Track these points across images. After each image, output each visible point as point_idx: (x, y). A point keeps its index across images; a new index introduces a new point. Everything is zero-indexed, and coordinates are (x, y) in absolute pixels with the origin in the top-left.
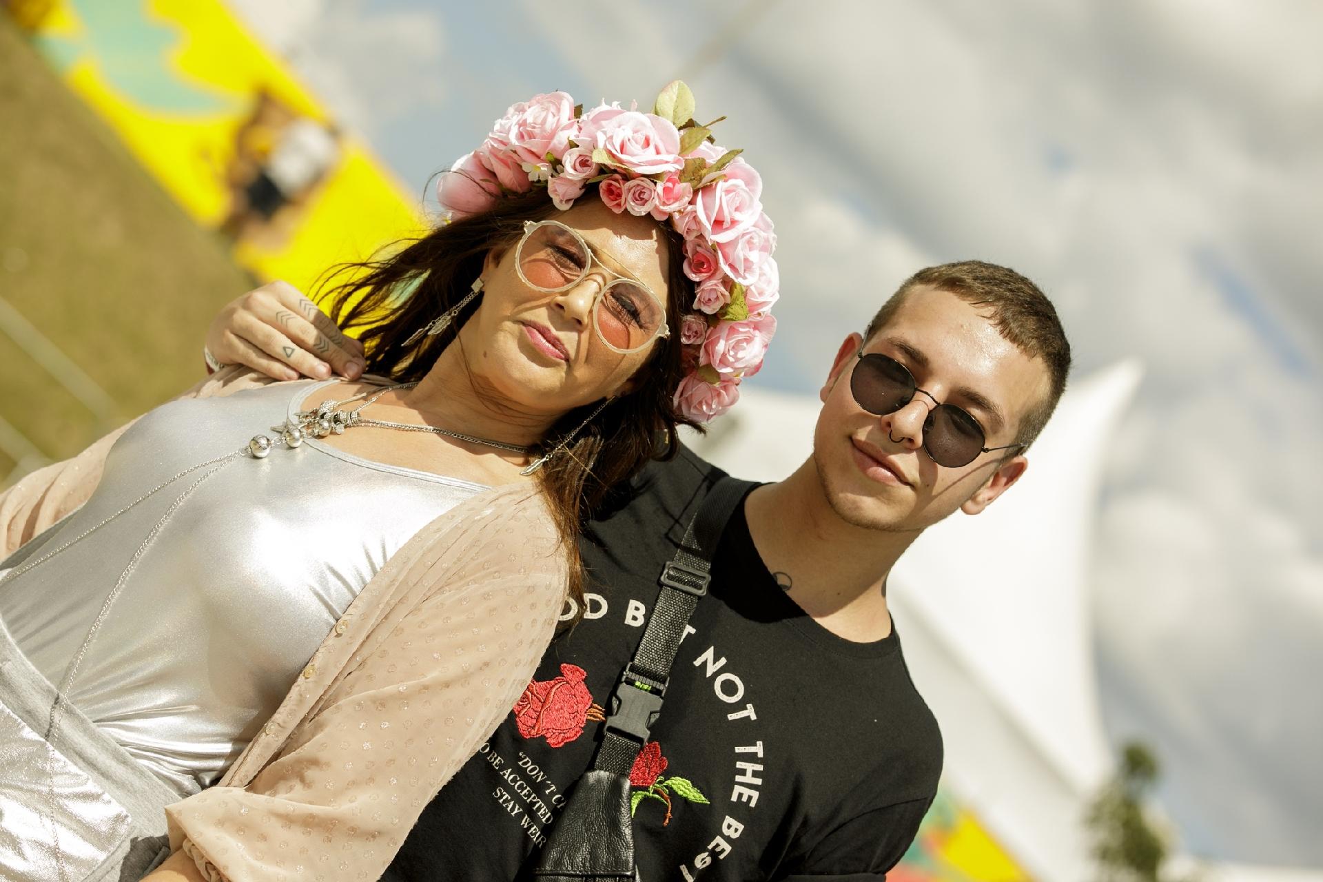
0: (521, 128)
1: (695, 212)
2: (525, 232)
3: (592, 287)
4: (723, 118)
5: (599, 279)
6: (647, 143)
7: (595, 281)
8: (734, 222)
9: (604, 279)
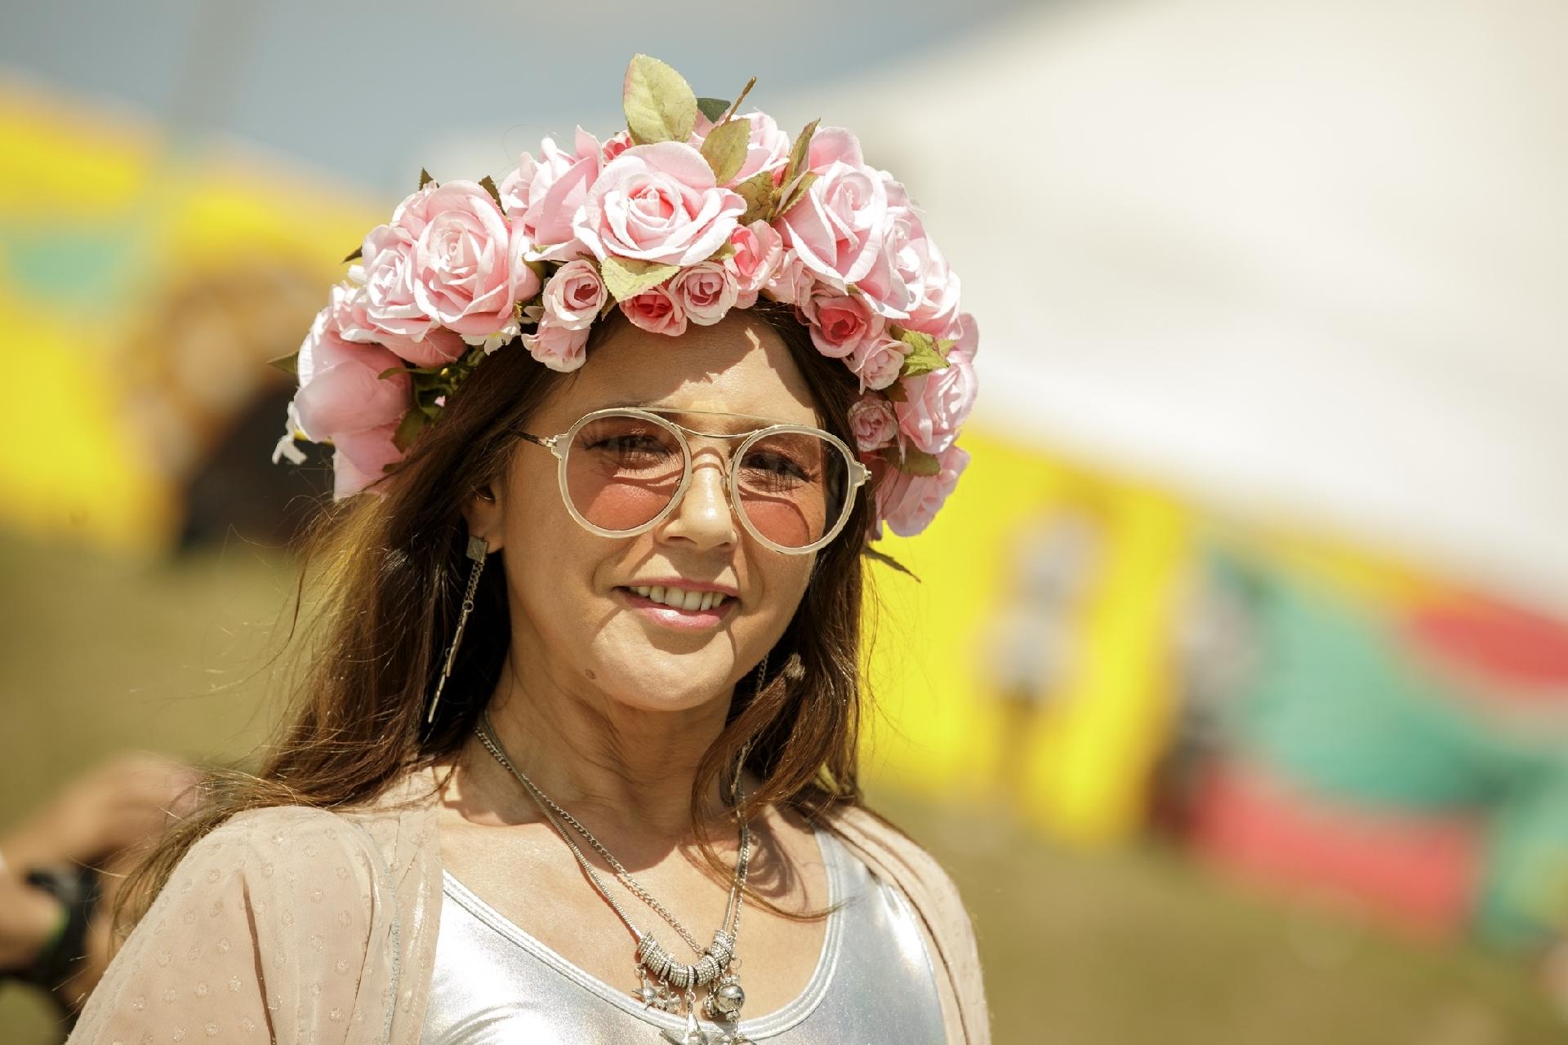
0: (432, 285)
1: (798, 259)
2: (556, 459)
3: (709, 478)
4: (751, 84)
5: (708, 458)
6: (667, 205)
7: (707, 465)
8: (863, 235)
9: (714, 452)
